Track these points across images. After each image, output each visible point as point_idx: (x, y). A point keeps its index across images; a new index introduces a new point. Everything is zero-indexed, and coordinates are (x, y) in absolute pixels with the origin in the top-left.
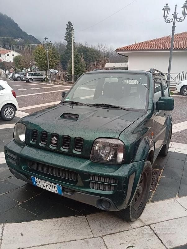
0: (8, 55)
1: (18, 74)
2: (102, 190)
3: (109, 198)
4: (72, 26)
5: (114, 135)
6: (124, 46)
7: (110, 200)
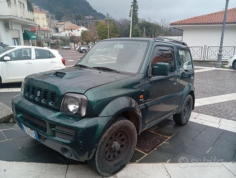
0: (78, 30)
1: (84, 47)
2: (65, 139)
3: (70, 147)
4: (136, 4)
5: (81, 91)
6: (178, 21)
7: (70, 149)
